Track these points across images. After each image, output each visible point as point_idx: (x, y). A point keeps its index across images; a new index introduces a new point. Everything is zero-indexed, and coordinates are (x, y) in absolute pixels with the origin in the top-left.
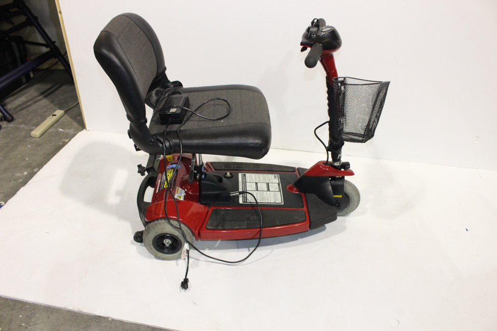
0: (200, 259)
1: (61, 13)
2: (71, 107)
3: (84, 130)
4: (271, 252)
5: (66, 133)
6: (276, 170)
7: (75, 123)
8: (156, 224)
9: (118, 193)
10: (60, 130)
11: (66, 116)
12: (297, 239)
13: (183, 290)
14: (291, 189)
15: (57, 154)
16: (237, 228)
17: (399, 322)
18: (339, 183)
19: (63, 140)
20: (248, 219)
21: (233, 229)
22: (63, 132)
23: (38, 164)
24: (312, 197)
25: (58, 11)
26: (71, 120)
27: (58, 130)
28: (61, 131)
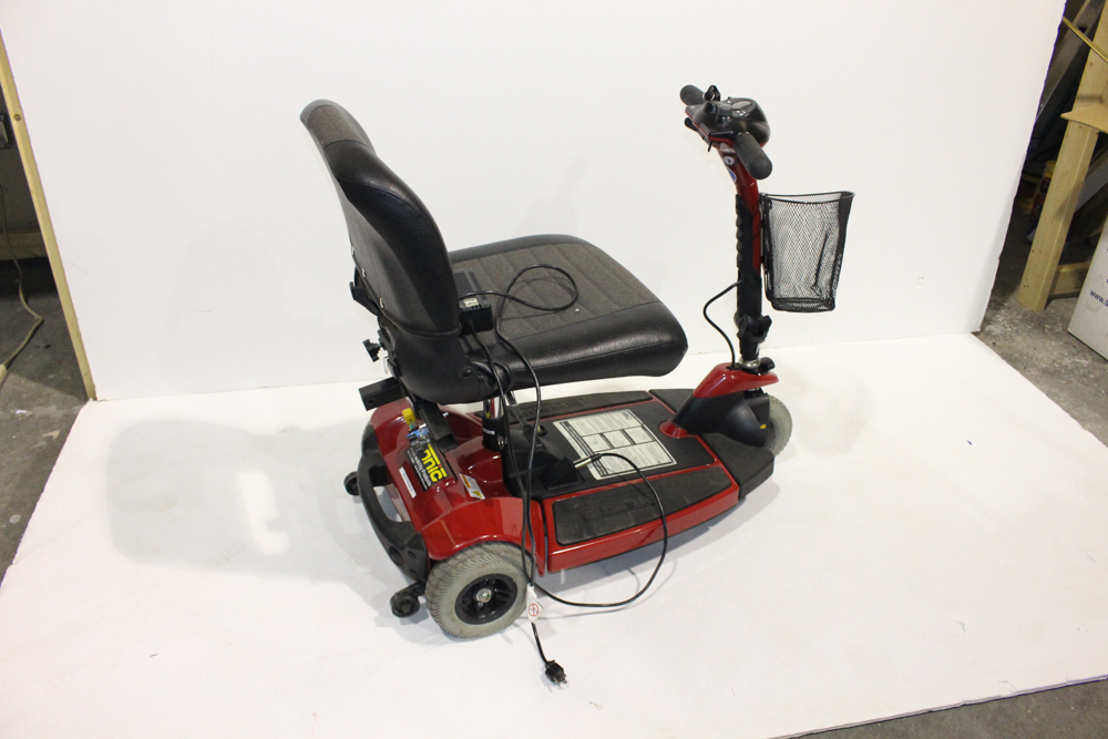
0: (548, 616)
1: (18, 118)
2: (15, 353)
3: (91, 402)
4: (675, 565)
5: (41, 418)
6: (615, 402)
7: (48, 390)
8: (463, 561)
9: (273, 526)
10: (19, 412)
11: (12, 377)
12: (707, 529)
13: (554, 688)
14: (670, 430)
15: (54, 469)
16: (619, 528)
17: (963, 624)
18: (759, 400)
19: (45, 435)
20: (631, 507)
21: (614, 533)
22: (31, 416)
23: (11, 504)
24: (717, 438)
25: (12, 115)
26: (33, 385)
27: (14, 415)
28: (23, 415)
